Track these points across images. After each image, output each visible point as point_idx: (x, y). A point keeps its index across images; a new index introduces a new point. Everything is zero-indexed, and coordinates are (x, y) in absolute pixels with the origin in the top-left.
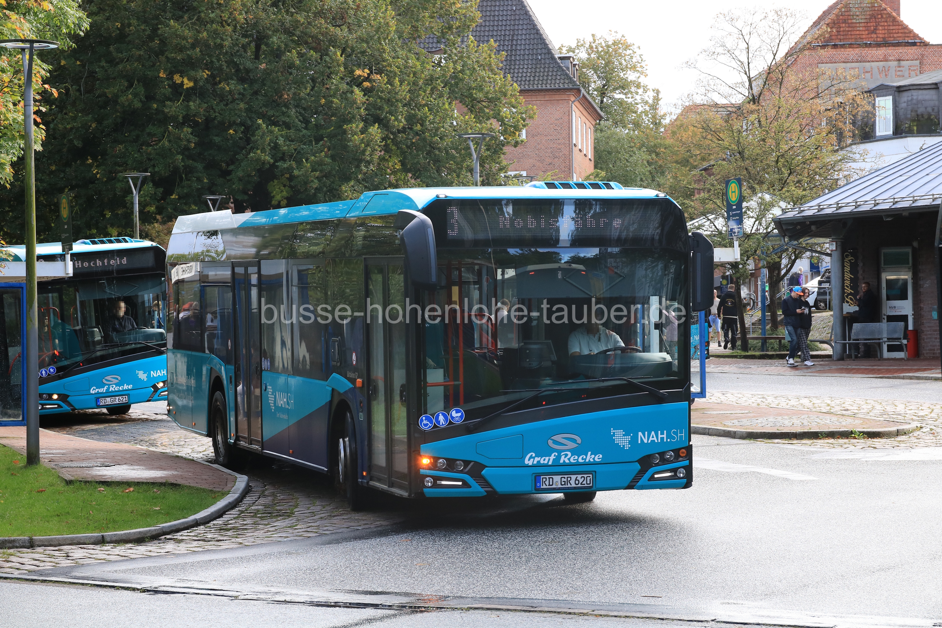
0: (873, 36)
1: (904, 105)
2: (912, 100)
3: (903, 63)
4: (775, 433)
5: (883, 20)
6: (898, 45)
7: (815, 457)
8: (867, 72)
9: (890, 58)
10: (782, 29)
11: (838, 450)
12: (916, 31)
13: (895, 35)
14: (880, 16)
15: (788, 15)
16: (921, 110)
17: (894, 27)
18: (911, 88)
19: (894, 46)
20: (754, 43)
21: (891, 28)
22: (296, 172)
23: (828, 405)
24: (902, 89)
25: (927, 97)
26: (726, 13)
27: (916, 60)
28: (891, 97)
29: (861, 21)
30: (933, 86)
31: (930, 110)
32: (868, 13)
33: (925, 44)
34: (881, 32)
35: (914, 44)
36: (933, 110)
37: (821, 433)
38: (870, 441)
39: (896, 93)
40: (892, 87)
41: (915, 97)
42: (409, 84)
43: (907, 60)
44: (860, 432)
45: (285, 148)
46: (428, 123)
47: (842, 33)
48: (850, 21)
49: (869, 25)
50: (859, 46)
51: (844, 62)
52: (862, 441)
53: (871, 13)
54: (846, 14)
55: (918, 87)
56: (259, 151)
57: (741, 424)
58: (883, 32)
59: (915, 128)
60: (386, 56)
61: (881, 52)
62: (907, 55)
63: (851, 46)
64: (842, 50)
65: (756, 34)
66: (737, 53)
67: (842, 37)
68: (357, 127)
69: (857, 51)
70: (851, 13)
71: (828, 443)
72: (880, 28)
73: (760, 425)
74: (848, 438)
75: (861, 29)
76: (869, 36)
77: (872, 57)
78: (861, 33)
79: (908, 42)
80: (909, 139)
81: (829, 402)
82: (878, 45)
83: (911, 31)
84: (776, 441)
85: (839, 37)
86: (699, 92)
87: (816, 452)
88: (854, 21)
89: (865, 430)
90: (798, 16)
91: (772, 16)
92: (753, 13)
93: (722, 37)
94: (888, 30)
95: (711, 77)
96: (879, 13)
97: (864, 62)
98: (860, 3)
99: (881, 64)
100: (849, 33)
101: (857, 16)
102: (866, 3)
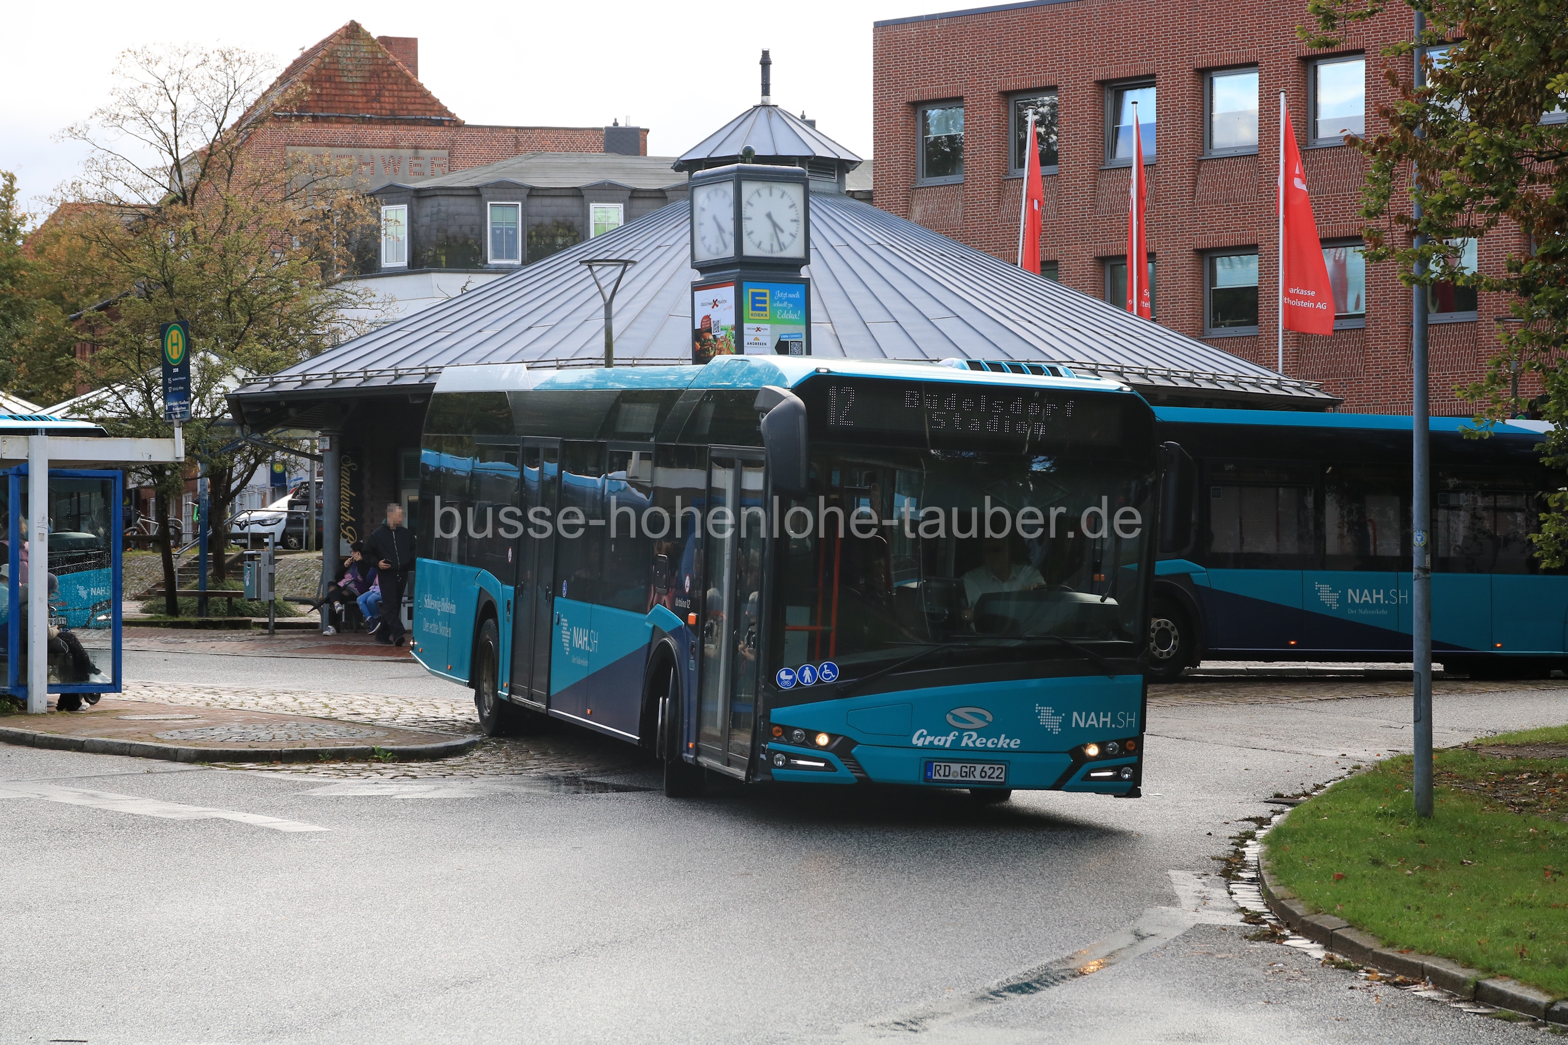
0: (374, 105)
1: (425, 220)
2: (439, 212)
3: (422, 152)
4: (245, 752)
5: (391, 81)
6: (415, 122)
7: (318, 792)
8: (365, 164)
9: (402, 144)
10: (231, 83)
11: (355, 780)
12: (444, 102)
13: (410, 107)
14: (385, 74)
15: (243, 60)
16: (452, 230)
17: (408, 94)
18: (438, 193)
19: (409, 124)
20: (186, 102)
21: (404, 94)
23: (326, 706)
24: (423, 194)
25: (462, 209)
26: (139, 51)
27: (443, 148)
28: (405, 207)
29: (355, 80)
30: (472, 192)
31: (466, 230)
32: (367, 68)
33: (457, 124)
34: (387, 98)
35: (440, 123)
36: (472, 230)
37: (323, 752)
38: (404, 767)
39: (414, 201)
40: (407, 190)
41: (443, 209)
43: (429, 148)
44: (387, 751)
47: (324, 98)
48: (337, 80)
49: (368, 87)
50: (353, 120)
51: (328, 145)
52: (390, 765)
53: (372, 67)
54: (332, 66)
55: (449, 192)
57: (186, 736)
58: (391, 100)
59: (443, 258)
61: (386, 133)
62: (429, 140)
63: (339, 120)
64: (326, 125)
65: (187, 89)
66: (156, 118)
67: (325, 104)
69: (349, 128)
70: (340, 67)
71: (335, 769)
72: (387, 93)
73: (218, 739)
74: (366, 761)
75: (356, 92)
76: (369, 105)
77: (373, 139)
78: (355, 99)
79: (430, 119)
80: (434, 276)
81: (326, 701)
82: (383, 121)
83: (436, 102)
84: (248, 765)
85: (320, 104)
86: (92, 181)
87: (319, 785)
88: (345, 79)
89: (396, 747)
90: (258, 63)
91: (215, 60)
92: (184, 53)
93: (132, 90)
94: (399, 97)
95: (112, 156)
96: (384, 68)
97: (360, 147)
98: (355, 51)
99: (388, 151)
100: (337, 98)
101: (350, 71)
102: (364, 51)
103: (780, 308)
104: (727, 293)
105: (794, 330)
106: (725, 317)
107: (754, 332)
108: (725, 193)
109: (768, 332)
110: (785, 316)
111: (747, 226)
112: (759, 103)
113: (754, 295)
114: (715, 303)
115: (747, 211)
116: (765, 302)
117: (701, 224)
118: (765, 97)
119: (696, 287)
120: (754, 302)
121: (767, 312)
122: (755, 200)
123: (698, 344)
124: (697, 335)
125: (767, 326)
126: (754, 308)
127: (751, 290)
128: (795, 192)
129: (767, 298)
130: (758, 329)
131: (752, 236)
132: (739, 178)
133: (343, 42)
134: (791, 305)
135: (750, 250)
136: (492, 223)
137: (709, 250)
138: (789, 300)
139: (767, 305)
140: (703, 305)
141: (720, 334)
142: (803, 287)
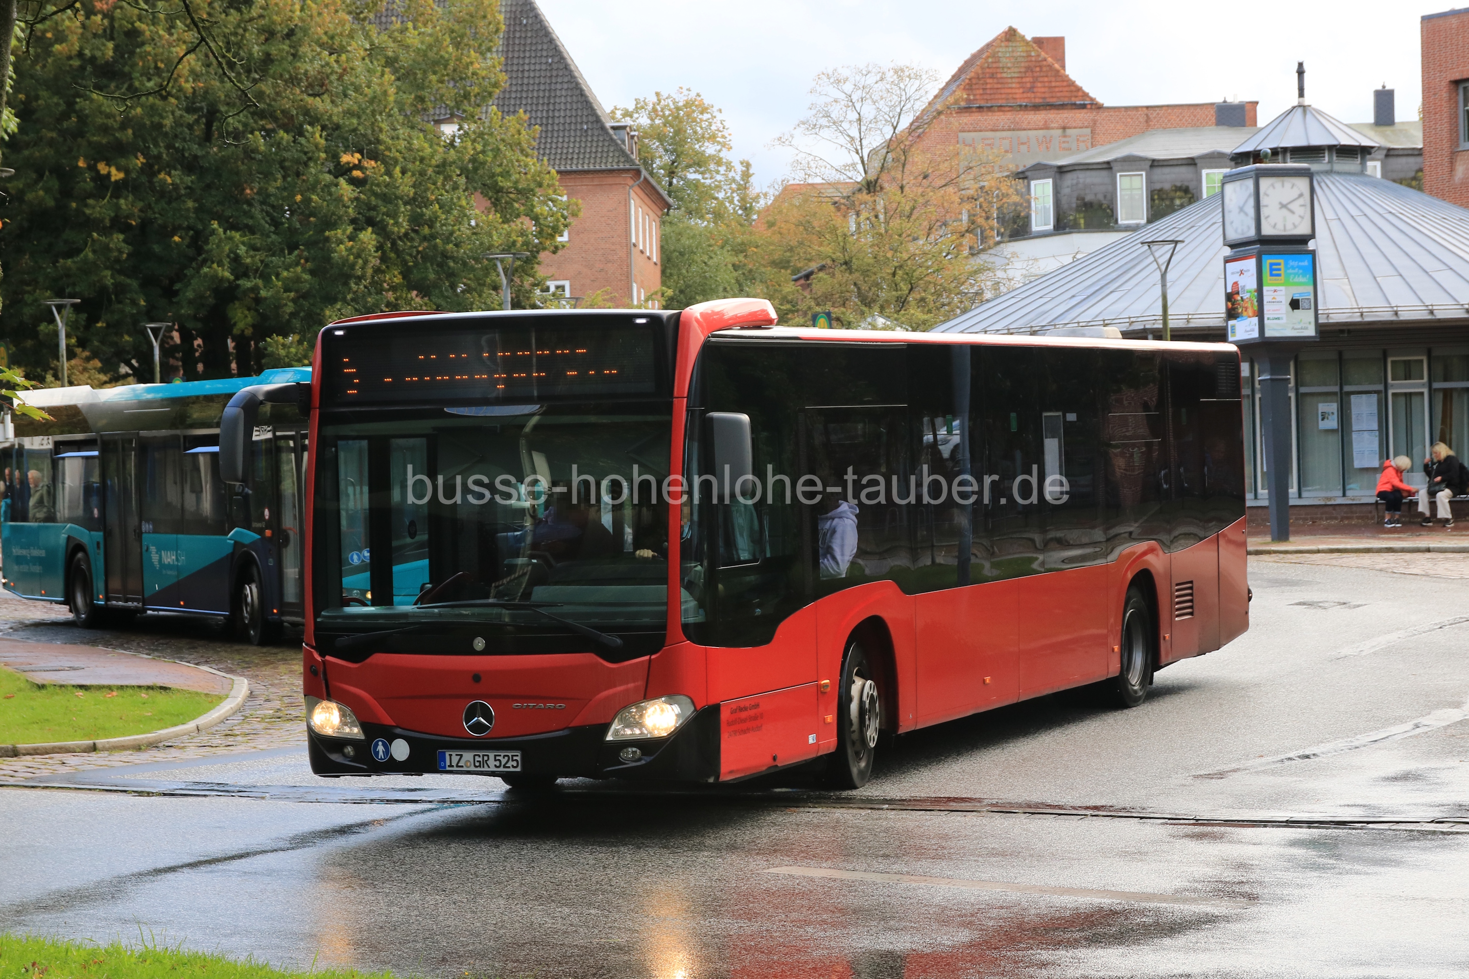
0: (1029, 95)
1: (1066, 191)
2: (1077, 184)
3: (1069, 131)
5: (1042, 74)
6: (1062, 107)
8: (1023, 144)
9: (1053, 125)
10: (903, 93)
12: (1086, 89)
13: (1059, 94)
14: (1038, 69)
15: (912, 75)
16: (1088, 198)
17: (1057, 84)
18: (1076, 168)
19: (1058, 109)
20: (868, 111)
21: (1053, 84)
22: (263, 293)
24: (1065, 169)
25: (1097, 181)
26: (830, 74)
27: (1086, 127)
28: (1051, 181)
29: (1014, 75)
30: (1104, 166)
31: (1100, 197)
32: (1023, 65)
33: (1099, 107)
34: (1039, 89)
35: (1083, 107)
36: (1105, 197)
39: (1058, 176)
40: (1051, 167)
41: (1081, 181)
42: (413, 175)
43: (1075, 128)
45: (248, 260)
46: (438, 225)
47: (988, 92)
48: (999, 76)
49: (1024, 80)
50: (1012, 108)
51: (992, 130)
53: (1027, 64)
54: (994, 65)
55: (1086, 167)
56: (215, 266)
58: (1043, 90)
59: (1082, 221)
60: (382, 137)
61: (1039, 117)
62: (1075, 121)
63: (1001, 109)
64: (990, 114)
65: (869, 101)
66: (845, 125)
67: (988, 97)
68: (344, 231)
69: (1009, 115)
70: (1001, 65)
72: (1039, 85)
75: (1014, 85)
76: (1025, 95)
77: (1029, 123)
78: (1014, 91)
79: (1075, 104)
80: (1075, 236)
82: (1036, 107)
83: (1079, 89)
85: (985, 97)
86: (797, 178)
88: (1004, 75)
90: (924, 77)
91: (890, 76)
92: (865, 73)
93: (826, 105)
94: (1050, 87)
95: (812, 157)
96: (1037, 64)
97: (1019, 130)
98: (1013, 51)
99: (1041, 133)
100: (999, 91)
101: (1009, 68)
102: (1020, 51)
103: (1291, 274)
104: (1251, 264)
105: (1303, 291)
106: (1249, 282)
107: (1271, 293)
108: (1247, 187)
109: (1283, 293)
110: (1296, 280)
111: (1264, 212)
112: (1296, 104)
113: (1271, 265)
114: (1241, 273)
115: (1264, 200)
116: (1279, 270)
117: (1230, 212)
118: (1301, 99)
119: (1227, 260)
120: (1271, 270)
121: (1282, 277)
122: (1270, 191)
123: (1229, 304)
124: (1229, 297)
125: (1283, 288)
126: (1271, 275)
127: (1269, 261)
128: (1302, 184)
129: (1282, 267)
130: (1275, 291)
131: (1269, 219)
132: (1259, 175)
133: (1003, 44)
134: (1301, 271)
135: (1268, 230)
136: (1121, 190)
137: (1236, 231)
138: (1300, 267)
139: (1282, 272)
140: (1233, 273)
141: (1246, 296)
142: (1310, 256)
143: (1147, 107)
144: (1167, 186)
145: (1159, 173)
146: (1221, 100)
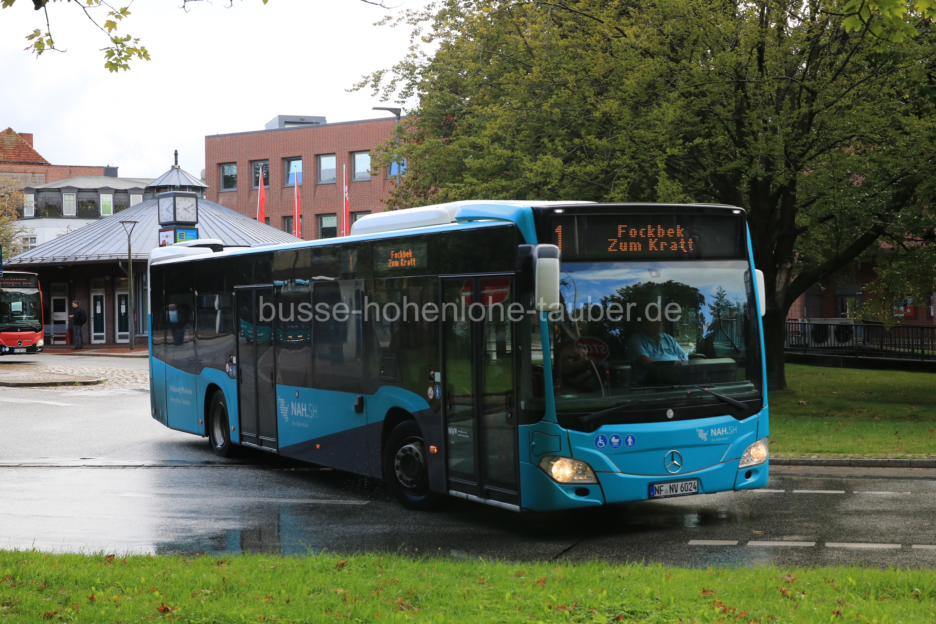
0: (18, 158)
1: (40, 200)
2: (45, 197)
3: (35, 174)
5: (24, 149)
6: (33, 164)
8: (14, 178)
9: (28, 171)
12: (43, 157)
13: (31, 158)
14: (21, 147)
16: (50, 203)
17: (30, 154)
18: (45, 190)
19: (30, 165)
24: (39, 191)
25: (54, 196)
27: (43, 173)
28: (33, 195)
29: (10, 149)
30: (57, 190)
31: (56, 203)
32: (15, 144)
33: (49, 165)
34: (23, 155)
35: (42, 164)
36: (58, 203)
37: (58, 383)
38: (86, 387)
39: (36, 193)
40: (33, 189)
41: (47, 196)
43: (38, 173)
44: (79, 382)
48: (4, 148)
49: (15, 151)
50: (10, 163)
52: (81, 386)
54: (2, 144)
55: (50, 190)
59: (47, 213)
61: (22, 168)
62: (38, 170)
63: (5, 163)
69: (8, 166)
70: (5, 144)
71: (64, 388)
72: (22, 153)
74: (73, 385)
75: (11, 153)
76: (16, 158)
77: (17, 170)
78: (11, 156)
79: (38, 163)
80: (44, 219)
82: (21, 163)
83: (40, 157)
87: (61, 393)
88: (7, 148)
94: (27, 155)
96: (21, 145)
97: (13, 172)
98: (10, 138)
99: (23, 174)
101: (8, 145)
102: (14, 138)
103: (189, 237)
104: (171, 233)
106: (171, 241)
108: (170, 201)
111: (177, 211)
112: (174, 167)
113: (180, 234)
115: (177, 207)
116: (183, 235)
117: (162, 209)
118: (176, 165)
120: (180, 236)
121: (184, 238)
122: (180, 203)
126: (180, 238)
127: (179, 232)
128: (193, 200)
129: (184, 233)
131: (179, 214)
132: (175, 196)
133: (6, 134)
134: (192, 237)
135: (179, 219)
136: (65, 201)
137: (165, 219)
138: (192, 235)
142: (196, 231)
143: (70, 166)
144: (85, 200)
145: (81, 194)
146: (106, 166)
